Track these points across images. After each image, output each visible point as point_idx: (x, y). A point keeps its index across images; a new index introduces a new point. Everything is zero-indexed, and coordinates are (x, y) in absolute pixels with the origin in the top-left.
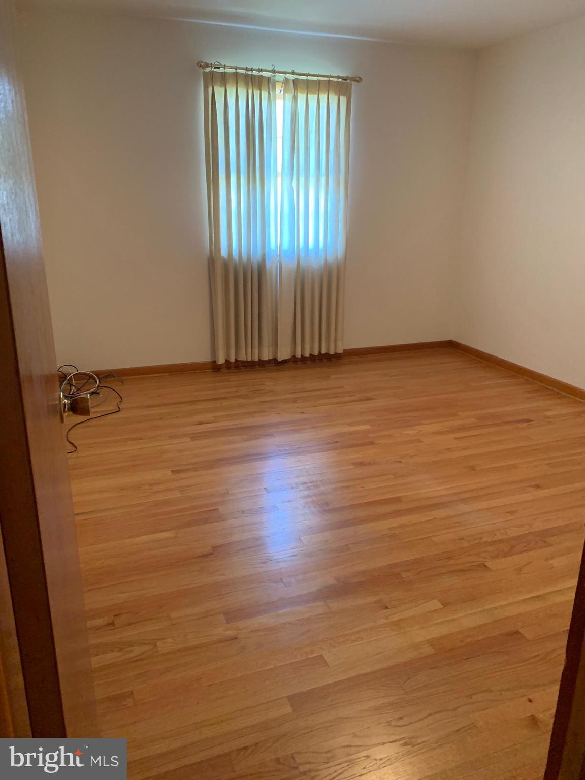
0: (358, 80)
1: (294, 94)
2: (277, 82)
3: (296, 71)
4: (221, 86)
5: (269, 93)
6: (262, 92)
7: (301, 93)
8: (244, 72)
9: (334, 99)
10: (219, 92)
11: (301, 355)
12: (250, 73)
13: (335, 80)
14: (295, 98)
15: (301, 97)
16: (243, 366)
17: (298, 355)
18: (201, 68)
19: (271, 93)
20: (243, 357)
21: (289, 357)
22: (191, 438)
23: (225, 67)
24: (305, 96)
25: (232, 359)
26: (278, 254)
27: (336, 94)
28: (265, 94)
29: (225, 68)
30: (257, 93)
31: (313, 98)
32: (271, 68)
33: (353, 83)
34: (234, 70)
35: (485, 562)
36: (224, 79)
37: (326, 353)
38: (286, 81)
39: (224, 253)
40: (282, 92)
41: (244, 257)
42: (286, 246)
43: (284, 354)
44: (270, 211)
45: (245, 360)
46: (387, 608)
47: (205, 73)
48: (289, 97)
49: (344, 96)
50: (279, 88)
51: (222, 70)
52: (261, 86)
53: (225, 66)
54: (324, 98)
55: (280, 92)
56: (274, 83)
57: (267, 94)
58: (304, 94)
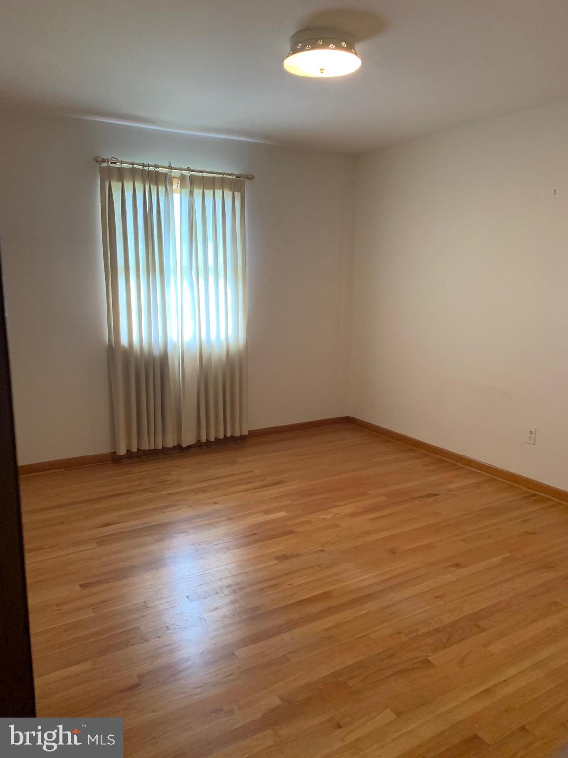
0: (250, 178)
1: (191, 190)
2: (174, 178)
3: (192, 168)
4: (118, 181)
5: (166, 189)
6: (159, 187)
7: (197, 189)
8: (141, 167)
9: (228, 195)
10: (116, 186)
11: (207, 440)
12: (147, 168)
13: (230, 177)
14: (192, 193)
15: (198, 192)
16: (146, 456)
17: (204, 440)
18: (97, 163)
19: (168, 187)
20: (146, 446)
21: (194, 443)
22: (97, 543)
24: (201, 191)
25: (134, 449)
27: (230, 190)
28: (162, 189)
29: (121, 164)
30: (154, 188)
31: (209, 194)
32: (167, 165)
33: (247, 180)
34: (130, 166)
36: (121, 174)
37: (231, 436)
38: (183, 178)
39: (124, 341)
40: (179, 187)
43: (188, 439)
45: (148, 449)
46: (340, 727)
47: (102, 169)
48: (186, 191)
49: (239, 192)
50: (176, 185)
51: (118, 165)
52: (158, 181)
53: (122, 161)
54: (219, 193)
55: (177, 187)
56: (171, 178)
57: (164, 189)
58: (200, 189)
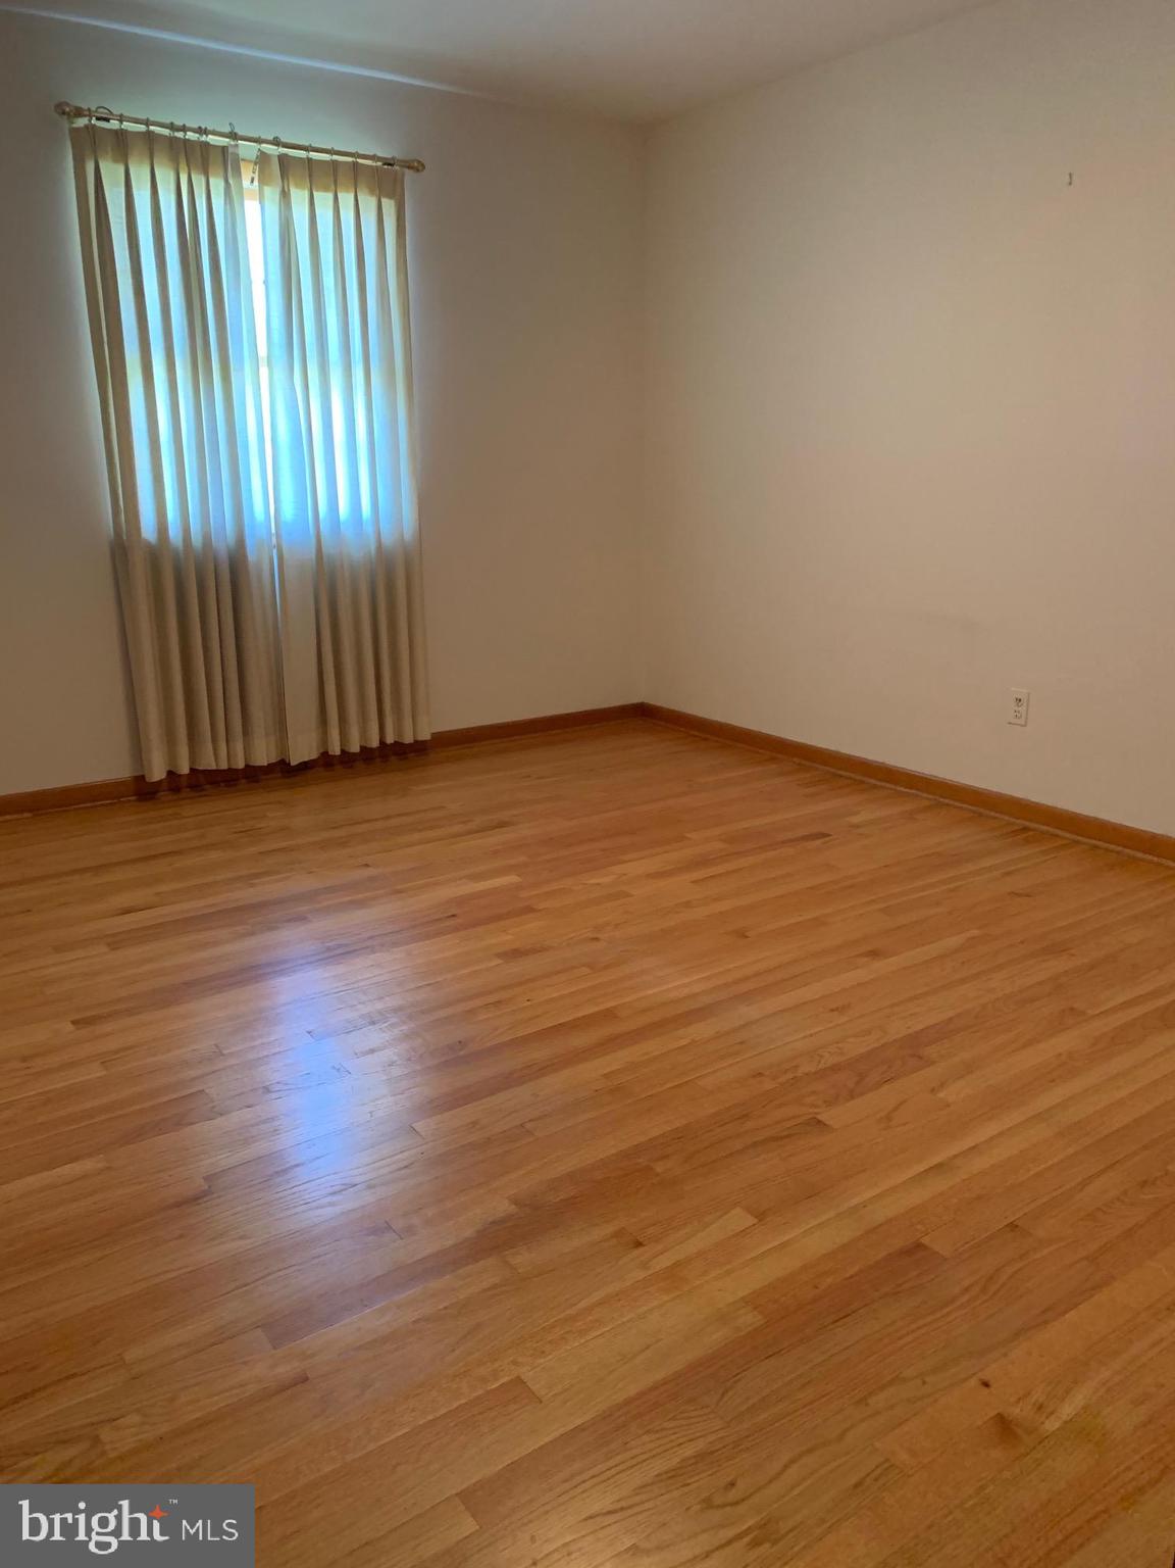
0: (416, 166)
1: (283, 187)
2: (242, 160)
3: (284, 139)
4: (116, 161)
5: (227, 181)
6: (211, 180)
7: (297, 186)
8: (166, 132)
9: (368, 203)
10: (112, 174)
11: (343, 751)
12: (180, 135)
13: (369, 162)
14: (285, 195)
15: (299, 197)
16: (211, 783)
17: (336, 750)
18: (65, 117)
19: (231, 181)
20: (208, 762)
21: (314, 755)
23: (121, 119)
24: (306, 193)
25: (184, 769)
26: (273, 531)
27: (372, 192)
28: (217, 184)
29: (121, 121)
30: (199, 181)
31: (324, 200)
32: (227, 130)
33: (406, 171)
34: (142, 128)
35: (816, 1113)
36: (122, 145)
37: (396, 742)
38: (262, 160)
39: (148, 529)
40: (256, 183)
41: (197, 539)
42: (288, 511)
43: (302, 750)
44: (247, 437)
45: (214, 768)
46: (639, 1244)
47: (74, 131)
48: (272, 193)
49: (390, 198)
50: (248, 174)
51: (114, 124)
52: (208, 164)
53: (121, 116)
54: (346, 199)
55: (252, 182)
56: (237, 162)
57: (222, 184)
58: (304, 189)
